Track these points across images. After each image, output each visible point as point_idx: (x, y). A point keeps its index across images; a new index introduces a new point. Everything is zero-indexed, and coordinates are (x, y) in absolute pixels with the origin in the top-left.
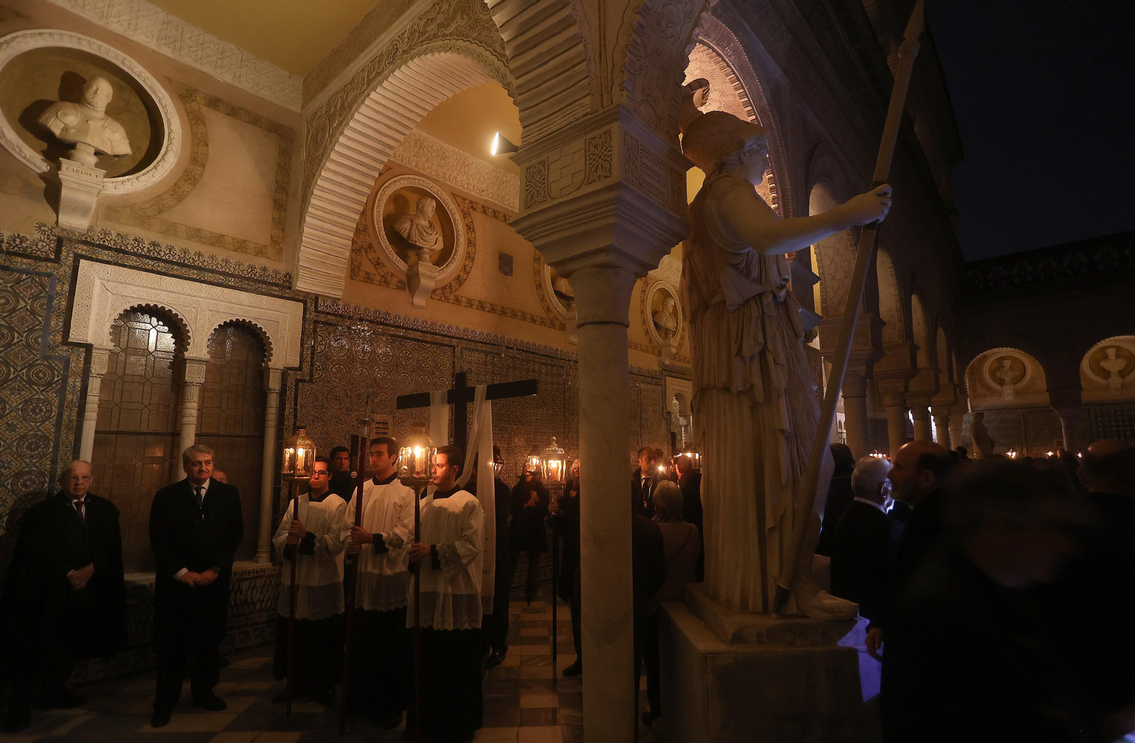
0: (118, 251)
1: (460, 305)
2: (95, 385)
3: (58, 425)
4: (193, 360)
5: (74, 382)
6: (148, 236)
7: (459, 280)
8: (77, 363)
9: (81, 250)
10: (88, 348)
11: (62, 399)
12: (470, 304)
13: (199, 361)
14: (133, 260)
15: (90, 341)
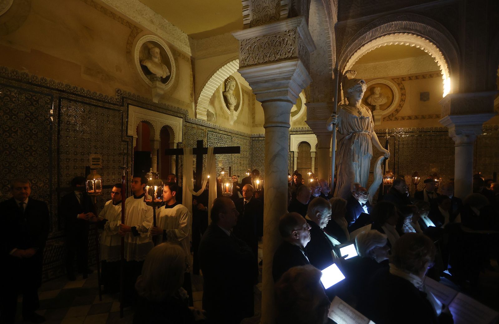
0: (296, 131)
1: (398, 120)
2: (295, 159)
3: (290, 167)
4: (312, 152)
5: (292, 159)
6: (301, 126)
7: (397, 111)
8: (292, 156)
9: (291, 133)
10: (293, 152)
11: (290, 162)
12: (403, 118)
13: (313, 152)
14: (299, 133)
15: (293, 150)
